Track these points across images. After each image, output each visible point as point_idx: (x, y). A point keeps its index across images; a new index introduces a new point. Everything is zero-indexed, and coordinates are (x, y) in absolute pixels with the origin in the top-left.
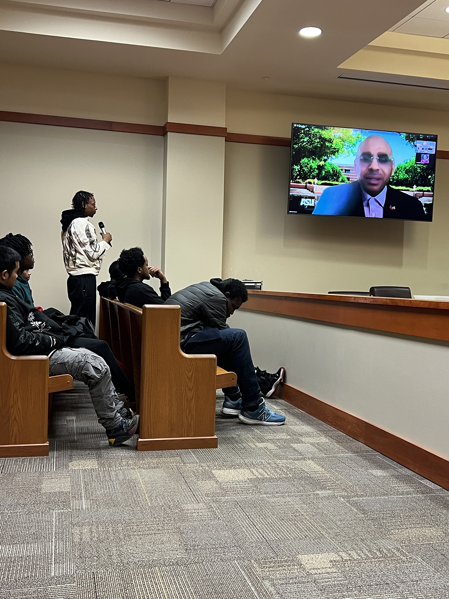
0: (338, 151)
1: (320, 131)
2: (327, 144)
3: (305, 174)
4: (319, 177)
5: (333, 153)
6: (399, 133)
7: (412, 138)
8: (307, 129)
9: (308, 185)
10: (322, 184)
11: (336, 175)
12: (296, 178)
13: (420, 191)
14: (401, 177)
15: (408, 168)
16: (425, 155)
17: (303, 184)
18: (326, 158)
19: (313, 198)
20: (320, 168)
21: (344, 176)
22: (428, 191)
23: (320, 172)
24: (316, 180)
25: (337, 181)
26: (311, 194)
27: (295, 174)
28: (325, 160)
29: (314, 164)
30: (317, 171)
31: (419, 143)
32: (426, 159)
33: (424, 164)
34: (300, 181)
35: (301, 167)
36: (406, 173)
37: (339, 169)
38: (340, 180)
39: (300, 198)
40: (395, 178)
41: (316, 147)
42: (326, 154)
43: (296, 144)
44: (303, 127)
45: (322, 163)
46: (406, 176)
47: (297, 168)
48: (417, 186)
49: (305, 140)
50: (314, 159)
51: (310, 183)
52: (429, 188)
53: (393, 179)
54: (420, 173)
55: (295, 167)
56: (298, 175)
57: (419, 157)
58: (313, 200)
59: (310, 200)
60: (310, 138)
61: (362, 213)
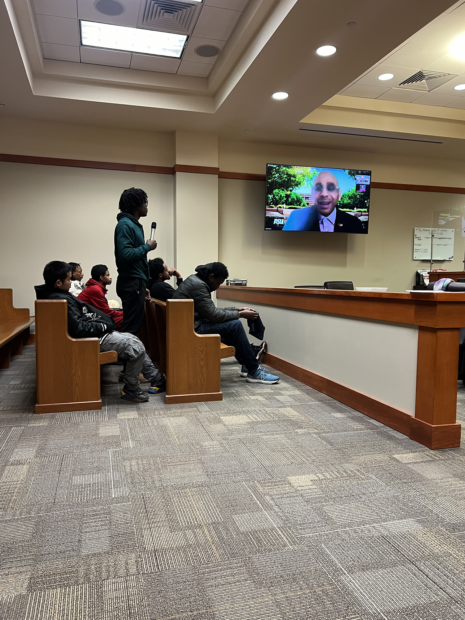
0: (300, 184)
1: (287, 169)
2: (292, 178)
3: (277, 201)
4: (287, 203)
5: (297, 185)
6: (344, 169)
7: (353, 173)
8: (278, 168)
9: (279, 209)
10: (289, 208)
11: (299, 201)
12: (270, 204)
13: (359, 212)
14: (345, 202)
15: (350, 195)
16: (363, 186)
17: (275, 208)
18: (291, 189)
19: (282, 218)
20: (287, 196)
21: (304, 202)
22: (365, 212)
23: (287, 199)
24: (284, 206)
25: (300, 206)
26: (281, 216)
27: (270, 201)
28: (291, 191)
29: (283, 194)
30: (285, 199)
31: (358, 177)
32: (363, 188)
33: (362, 192)
34: (273, 206)
35: (274, 196)
36: (349, 199)
37: (301, 197)
38: (302, 205)
39: (273, 219)
40: (342, 202)
41: (284, 181)
42: (291, 186)
43: (269, 179)
44: (275, 166)
45: (289, 193)
46: (349, 201)
47: (270, 196)
48: (357, 208)
49: (276, 176)
50: (283, 190)
51: (280, 207)
52: (366, 210)
53: (340, 204)
54: (359, 198)
55: (269, 196)
56: (271, 202)
57: (358, 187)
58: (283, 220)
59: (280, 220)
60: (280, 174)
61: (319, 229)
